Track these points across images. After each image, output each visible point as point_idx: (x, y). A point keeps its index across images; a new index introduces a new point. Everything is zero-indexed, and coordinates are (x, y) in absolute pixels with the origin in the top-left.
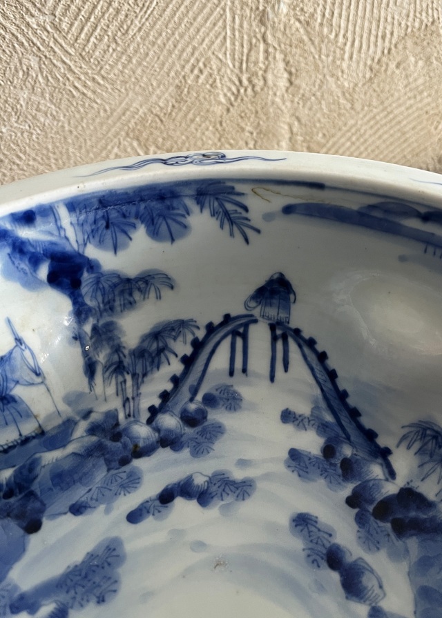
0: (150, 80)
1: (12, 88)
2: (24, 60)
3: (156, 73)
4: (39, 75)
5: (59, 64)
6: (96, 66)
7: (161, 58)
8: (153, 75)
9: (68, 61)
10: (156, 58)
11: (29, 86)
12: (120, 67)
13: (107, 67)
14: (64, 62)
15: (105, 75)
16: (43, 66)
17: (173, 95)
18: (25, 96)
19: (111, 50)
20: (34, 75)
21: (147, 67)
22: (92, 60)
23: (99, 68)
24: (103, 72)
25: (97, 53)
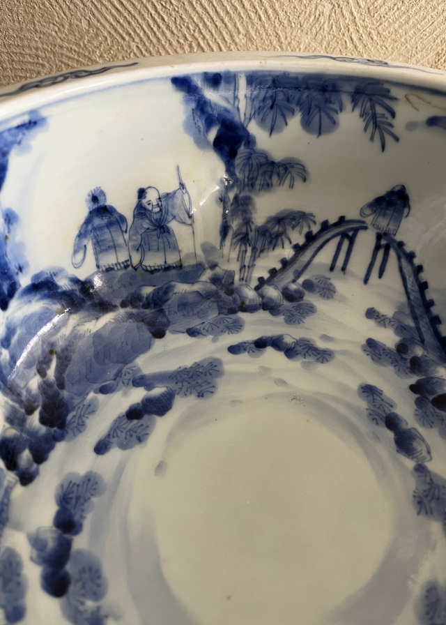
0: (417, 43)
1: (299, 31)
2: (320, 7)
3: (424, 38)
4: (327, 23)
5: (347, 15)
6: (377, 22)
7: (435, 23)
8: (421, 38)
9: (355, 13)
10: (430, 23)
11: (314, 32)
12: (396, 26)
13: (386, 24)
14: (352, 14)
15: (381, 32)
16: (333, 14)
17: (430, 60)
18: (307, 41)
19: (395, 9)
20: (322, 22)
21: (420, 30)
22: (376, 15)
23: (378, 24)
24: (380, 28)
25: (383, 10)
